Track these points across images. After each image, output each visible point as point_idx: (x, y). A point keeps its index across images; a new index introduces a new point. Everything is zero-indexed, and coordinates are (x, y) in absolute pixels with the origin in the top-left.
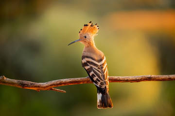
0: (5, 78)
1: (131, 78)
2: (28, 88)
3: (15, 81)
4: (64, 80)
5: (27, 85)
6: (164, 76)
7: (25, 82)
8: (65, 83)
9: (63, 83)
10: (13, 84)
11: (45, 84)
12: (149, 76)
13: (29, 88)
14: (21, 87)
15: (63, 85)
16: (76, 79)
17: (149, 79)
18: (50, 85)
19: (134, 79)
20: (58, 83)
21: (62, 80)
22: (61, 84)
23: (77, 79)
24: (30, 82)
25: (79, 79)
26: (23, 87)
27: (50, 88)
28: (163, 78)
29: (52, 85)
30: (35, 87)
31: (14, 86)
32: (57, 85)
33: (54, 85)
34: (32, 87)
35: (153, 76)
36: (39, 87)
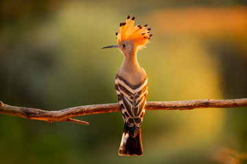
0: (3, 105)
1: (180, 103)
2: (35, 118)
3: (18, 108)
4: (86, 107)
5: (34, 115)
6: (227, 100)
7: (32, 110)
8: (87, 111)
9: (85, 112)
10: (14, 112)
11: (59, 113)
12: (206, 101)
13: (37, 119)
14: (25, 117)
15: (85, 114)
16: (103, 106)
17: (206, 105)
18: (67, 115)
19: (185, 104)
20: (78, 110)
21: (83, 107)
22: (82, 112)
23: (105, 105)
24: (37, 110)
25: (107, 105)
26: (28, 117)
27: (67, 119)
28: (226, 103)
29: (69, 114)
30: (46, 116)
31: (15, 115)
32: (77, 113)
33: (72, 113)
34: (41, 117)
35: (211, 100)
36: (50, 116)
